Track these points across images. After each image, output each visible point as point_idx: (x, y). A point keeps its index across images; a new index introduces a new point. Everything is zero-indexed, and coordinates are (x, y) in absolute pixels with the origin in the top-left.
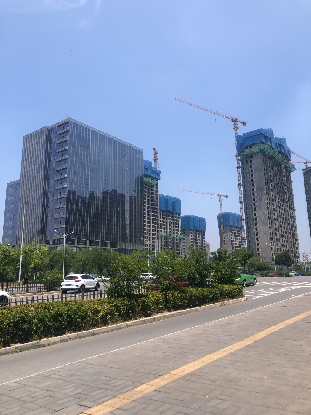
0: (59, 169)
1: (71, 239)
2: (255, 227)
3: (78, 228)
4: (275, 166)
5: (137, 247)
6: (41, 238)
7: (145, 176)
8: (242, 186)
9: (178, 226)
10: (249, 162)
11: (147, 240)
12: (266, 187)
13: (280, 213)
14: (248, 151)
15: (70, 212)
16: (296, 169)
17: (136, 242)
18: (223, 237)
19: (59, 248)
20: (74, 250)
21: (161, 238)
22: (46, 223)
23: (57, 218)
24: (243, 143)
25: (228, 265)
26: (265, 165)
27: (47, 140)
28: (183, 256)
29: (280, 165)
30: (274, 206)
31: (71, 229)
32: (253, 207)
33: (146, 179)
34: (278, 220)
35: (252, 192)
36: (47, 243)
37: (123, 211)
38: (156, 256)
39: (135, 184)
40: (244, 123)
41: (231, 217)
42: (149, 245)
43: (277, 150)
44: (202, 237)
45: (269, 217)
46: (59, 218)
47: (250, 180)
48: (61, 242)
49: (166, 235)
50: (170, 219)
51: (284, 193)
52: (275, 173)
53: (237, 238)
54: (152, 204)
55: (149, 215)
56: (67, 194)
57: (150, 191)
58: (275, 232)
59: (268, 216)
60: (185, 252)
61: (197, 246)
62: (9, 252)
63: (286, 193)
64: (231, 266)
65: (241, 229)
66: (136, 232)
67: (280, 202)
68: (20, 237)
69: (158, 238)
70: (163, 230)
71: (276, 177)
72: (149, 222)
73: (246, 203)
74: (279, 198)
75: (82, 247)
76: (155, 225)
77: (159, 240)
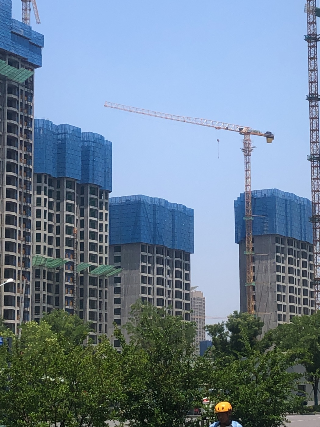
9: (99, 233)
18: (252, 274)
21: (37, 273)
25: (259, 371)
28: (111, 340)
38: (17, 335)
41: (280, 210)
44: (178, 275)
49: (56, 262)
50: (70, 208)
53: (298, 278)
54: (11, 154)
57: (4, 107)
60: (118, 322)
61: (160, 302)
64: (269, 374)
65: (311, 249)
69: (26, 274)
70: (46, 244)
76: (18, 229)
77: (29, 279)
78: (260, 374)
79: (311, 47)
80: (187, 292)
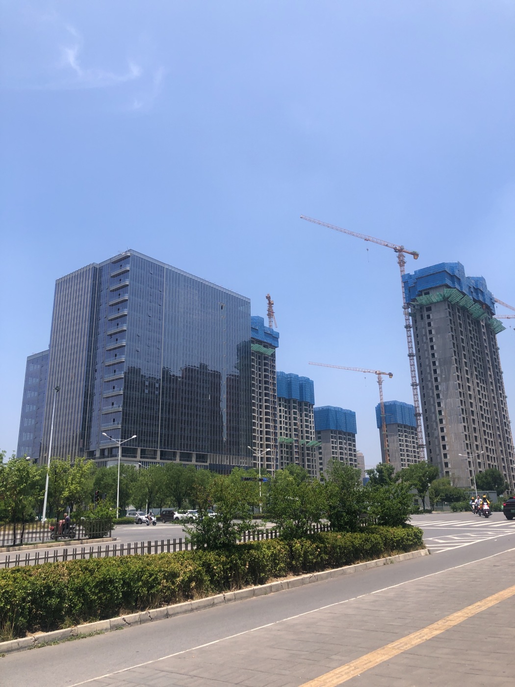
0: (113, 331)
1: (131, 448)
2: (440, 426)
3: (142, 429)
4: (469, 323)
5: (241, 462)
6: (81, 446)
7: (254, 341)
8: (415, 358)
9: (310, 425)
10: (426, 317)
11: (258, 449)
12: (456, 359)
13: (481, 403)
14: (423, 299)
15: (130, 402)
16: (504, 328)
17: (238, 452)
18: (387, 443)
19: (110, 464)
20: (135, 466)
21: (281, 445)
22: (90, 420)
23: (109, 413)
24: (414, 286)
25: (395, 493)
26: (453, 323)
27: (94, 285)
28: (319, 477)
29: (477, 322)
30: (469, 390)
31: (131, 431)
32: (436, 392)
33: (255, 347)
34: (477, 413)
35: (433, 368)
36: (91, 455)
37: (216, 400)
38: (273, 476)
39: (238, 355)
40: (415, 255)
41: (398, 411)
42: (261, 458)
43: (471, 297)
44: (350, 445)
45: (462, 409)
46: (111, 413)
47: (428, 347)
48: (114, 453)
49: (290, 440)
50: (295, 413)
51: (486, 369)
52: (470, 335)
53: (410, 445)
54: (266, 389)
55: (261, 407)
56: (125, 373)
57: (262, 366)
58: (474, 434)
59: (461, 407)
60: (321, 469)
61: (342, 459)
62: (28, 472)
63: (489, 368)
64: (400, 494)
65: (416, 430)
66: (238, 435)
67: (480, 384)
68: (46, 445)
69: (276, 446)
70: (285, 431)
71: (471, 342)
72: (261, 418)
73: (423, 386)
74: (479, 377)
75: (149, 462)
76: (271, 424)
77: (277, 449)
78: (395, 494)
79: (408, 331)
80: (355, 453)
